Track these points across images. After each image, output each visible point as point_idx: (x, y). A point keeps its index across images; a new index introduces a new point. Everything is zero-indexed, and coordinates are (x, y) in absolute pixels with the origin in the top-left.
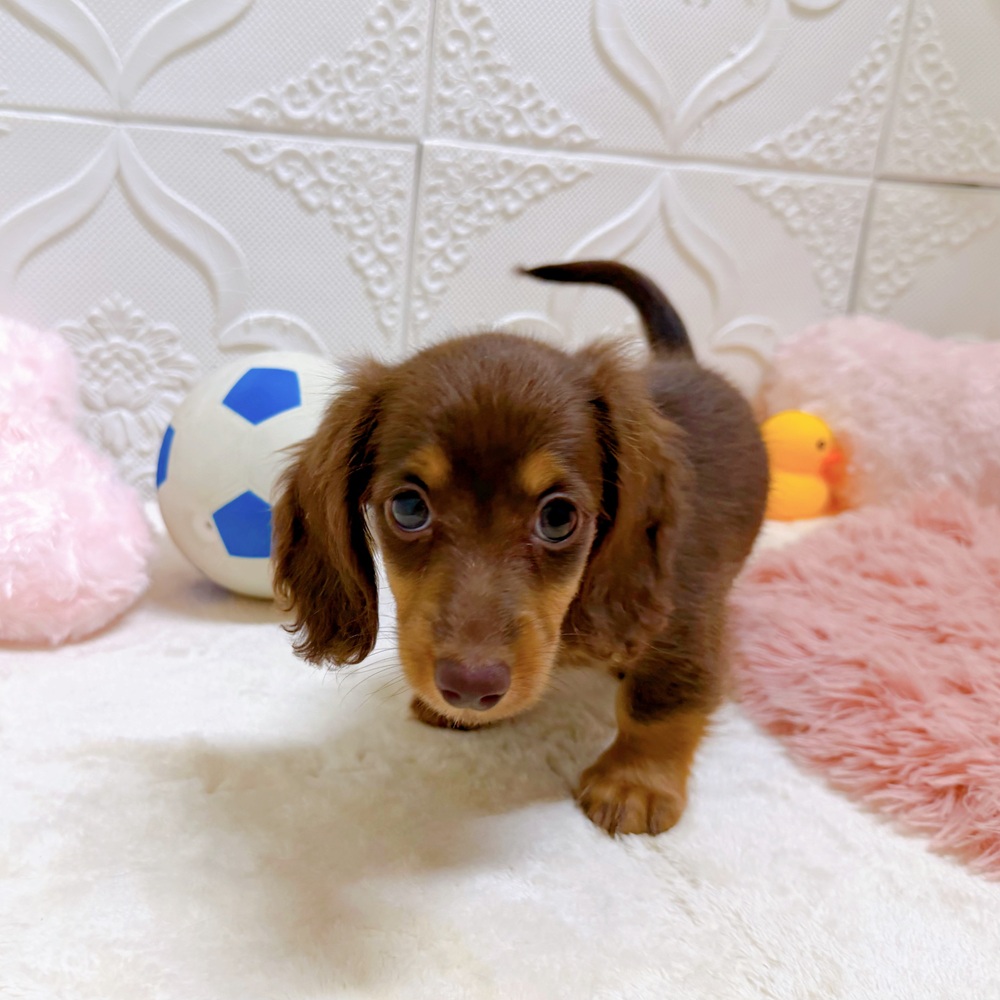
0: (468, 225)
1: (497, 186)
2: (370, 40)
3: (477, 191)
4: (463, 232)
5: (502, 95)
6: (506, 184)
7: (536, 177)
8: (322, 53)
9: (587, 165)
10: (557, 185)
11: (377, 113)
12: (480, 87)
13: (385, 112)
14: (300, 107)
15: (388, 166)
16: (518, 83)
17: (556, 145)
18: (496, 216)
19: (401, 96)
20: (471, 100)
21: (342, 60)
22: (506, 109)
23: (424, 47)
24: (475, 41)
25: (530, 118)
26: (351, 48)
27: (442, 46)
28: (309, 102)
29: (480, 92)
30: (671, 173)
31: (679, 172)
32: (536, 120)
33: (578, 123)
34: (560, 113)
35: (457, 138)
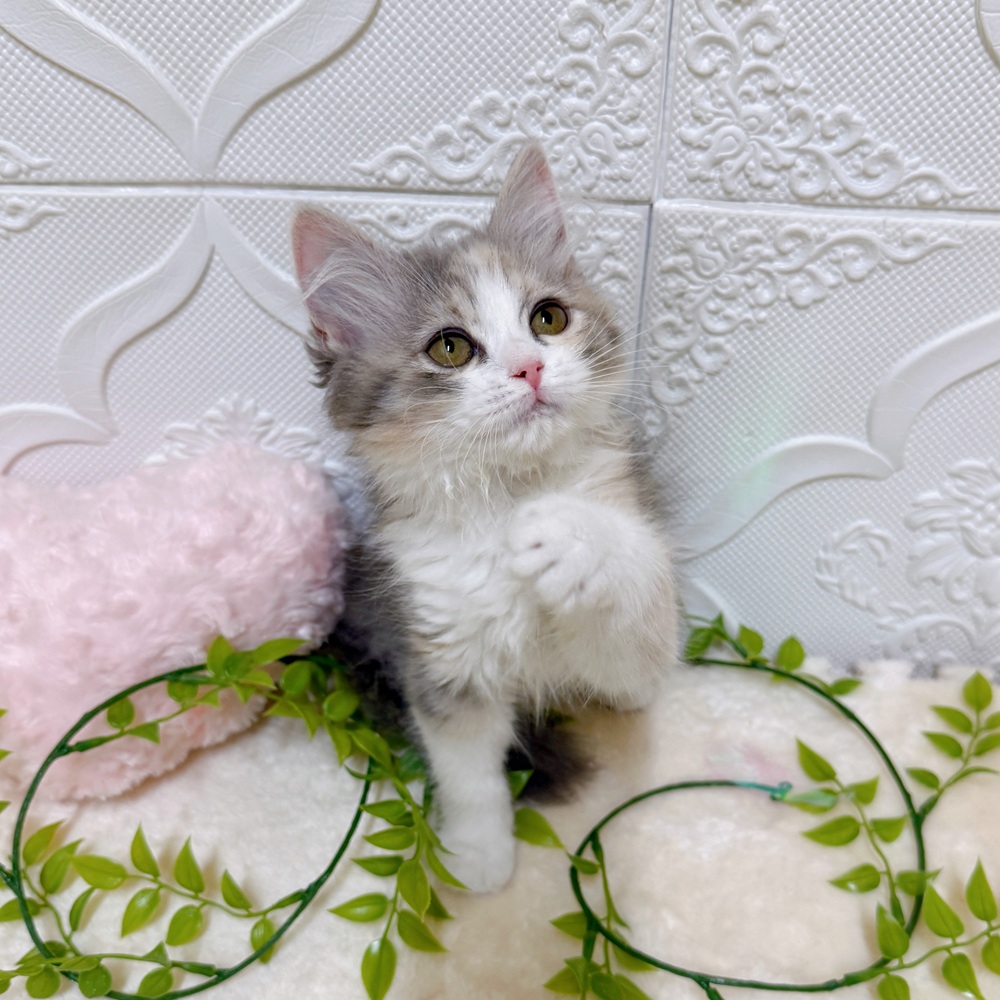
0: (727, 318)
1: (780, 265)
2: (563, 60)
3: (743, 273)
4: (720, 326)
5: (792, 130)
6: (795, 261)
7: (852, 250)
8: (489, 80)
9: (947, 231)
10: (887, 262)
11: (580, 164)
12: (753, 120)
13: (592, 165)
14: (459, 159)
15: (598, 238)
16: (821, 111)
17: (891, 201)
18: (776, 304)
19: (617, 140)
20: (737, 140)
21: (520, 88)
22: (798, 151)
23: (654, 63)
24: (745, 49)
25: (843, 163)
26: (532, 73)
27: (686, 60)
28: (472, 152)
29: (752, 128)
32: (855, 166)
33: (933, 169)
34: (900, 156)
35: (714, 197)
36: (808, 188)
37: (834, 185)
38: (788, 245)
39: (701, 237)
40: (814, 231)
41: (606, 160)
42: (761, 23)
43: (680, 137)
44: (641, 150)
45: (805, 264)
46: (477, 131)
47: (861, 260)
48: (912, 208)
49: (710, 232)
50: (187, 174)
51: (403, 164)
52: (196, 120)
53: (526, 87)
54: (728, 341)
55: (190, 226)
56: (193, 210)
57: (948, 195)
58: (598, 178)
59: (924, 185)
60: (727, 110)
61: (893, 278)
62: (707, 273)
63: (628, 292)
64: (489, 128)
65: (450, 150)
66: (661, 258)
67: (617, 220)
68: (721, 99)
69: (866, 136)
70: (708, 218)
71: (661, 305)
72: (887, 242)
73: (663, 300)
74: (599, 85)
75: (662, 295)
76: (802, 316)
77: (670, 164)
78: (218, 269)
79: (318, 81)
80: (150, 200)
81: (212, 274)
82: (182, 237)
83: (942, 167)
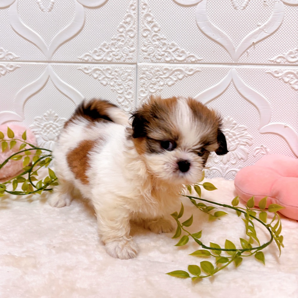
0: (154, 89)
1: (164, 76)
2: (118, 35)
3: (157, 78)
4: (153, 91)
5: (163, 47)
6: (167, 75)
7: (179, 72)
8: (104, 40)
9: (198, 68)
10: (186, 75)
11: (122, 56)
12: (155, 45)
13: (125, 56)
14: (99, 56)
15: (127, 72)
16: (169, 43)
17: (185, 62)
18: (164, 85)
19: (129, 50)
20: (153, 49)
21: (110, 41)
22: (165, 51)
23: (135, 35)
24: (153, 31)
25: (174, 54)
26: (113, 38)
27: (142, 34)
28: (101, 54)
29: (155, 47)
30: (235, 69)
31: (238, 69)
32: (177, 54)
33: (193, 54)
34: (186, 52)
35: (149, 62)
36: (168, 59)
37: (173, 58)
38: (165, 72)
39: (147, 70)
40: (170, 68)
41: (127, 55)
42: (155, 26)
43: (142, 50)
44: (134, 53)
45: (169, 76)
46: (102, 50)
47: (181, 75)
48: (190, 63)
49: (149, 69)
50: (45, 60)
51: (88, 57)
52: (48, 49)
55: (45, 71)
56: (46, 68)
57: (197, 60)
58: (126, 59)
59: (192, 58)
60: (150, 44)
61: (188, 79)
62: (149, 79)
63: (133, 84)
64: (104, 49)
65: (97, 54)
66: (139, 75)
67: (130, 68)
68: (149, 41)
69: (178, 48)
70: (148, 66)
72: (186, 71)
73: (141, 85)
74: (125, 39)
75: (140, 84)
76: (170, 88)
77: (140, 56)
78: (50, 80)
79: (72, 41)
80: (38, 65)
81: (49, 82)
82: (43, 73)
83: (195, 54)
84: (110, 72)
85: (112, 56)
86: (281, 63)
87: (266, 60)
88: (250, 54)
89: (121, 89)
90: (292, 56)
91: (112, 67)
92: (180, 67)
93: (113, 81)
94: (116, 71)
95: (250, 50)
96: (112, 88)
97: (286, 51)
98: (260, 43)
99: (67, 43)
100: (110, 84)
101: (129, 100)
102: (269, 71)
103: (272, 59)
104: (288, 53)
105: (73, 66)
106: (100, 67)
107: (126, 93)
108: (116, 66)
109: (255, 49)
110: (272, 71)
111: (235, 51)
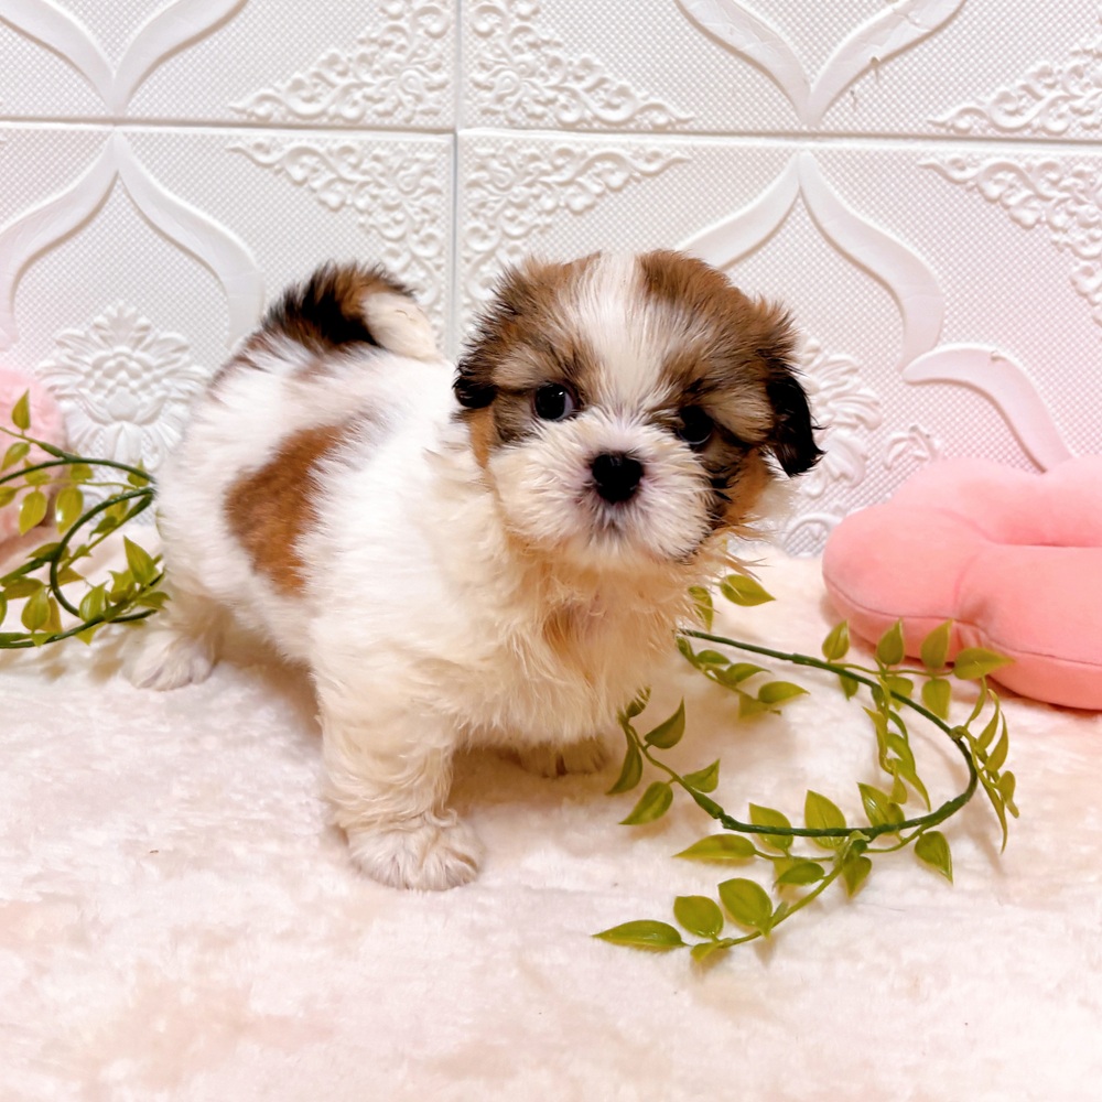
0: (522, 224)
1: (556, 177)
2: (384, 26)
3: (530, 185)
4: (516, 231)
5: (552, 74)
6: (566, 175)
7: (609, 165)
8: (332, 42)
9: (677, 148)
10: (637, 175)
11: (400, 103)
12: (523, 67)
13: (409, 102)
14: (310, 100)
15: (417, 160)
16: (571, 59)
17: (632, 126)
18: (558, 211)
19: (426, 83)
20: (513, 81)
21: (354, 47)
22: (559, 88)
23: (449, 26)
24: (512, 15)
25: (593, 98)
26: (362, 36)
27: (471, 24)
28: (320, 94)
29: (523, 72)
30: (810, 154)
31: (821, 152)
32: (602, 100)
33: (659, 101)
34: (633, 90)
35: (501, 125)
36: (569, 117)
37: (588, 114)
38: (560, 161)
39: (494, 156)
40: (577, 150)
41: (419, 99)
43: (473, 81)
44: (444, 91)
45: (576, 176)
46: (324, 79)
47: (617, 173)
48: (650, 132)
49: (501, 152)
50: (103, 113)
51: (267, 105)
52: (114, 73)
53: (359, 46)
54: (525, 244)
55: (101, 155)
56: (105, 143)
57: (673, 119)
58: (414, 112)
59: (655, 113)
60: (504, 60)
61: (644, 188)
62: (502, 186)
63: (443, 204)
64: (332, 77)
65: (305, 93)
66: (466, 174)
67: (431, 145)
68: (499, 52)
69: (606, 76)
70: (498, 141)
71: (469, 214)
72: (635, 158)
73: (471, 210)
74: (410, 41)
75: (470, 205)
76: (579, 221)
77: (468, 102)
78: (119, 191)
79: (207, 43)
80: (73, 132)
81: (114, 195)
82: (93, 165)
83: (665, 99)
84: (353, 159)
85: (362, 102)
86: (971, 134)
87: (920, 121)
88: (861, 101)
89: (398, 223)
90: (1010, 107)
91: (361, 143)
92: (614, 145)
93: (367, 192)
94: (377, 159)
95: (863, 87)
96: (362, 219)
97: (988, 89)
98: (897, 60)
99: (190, 51)
100: (353, 205)
101: (428, 263)
102: (932, 160)
103: (940, 119)
104: (994, 96)
105: (213, 137)
106: (318, 141)
107: (415, 237)
108: (379, 139)
109: (881, 82)
110: (943, 162)
111: (809, 88)
